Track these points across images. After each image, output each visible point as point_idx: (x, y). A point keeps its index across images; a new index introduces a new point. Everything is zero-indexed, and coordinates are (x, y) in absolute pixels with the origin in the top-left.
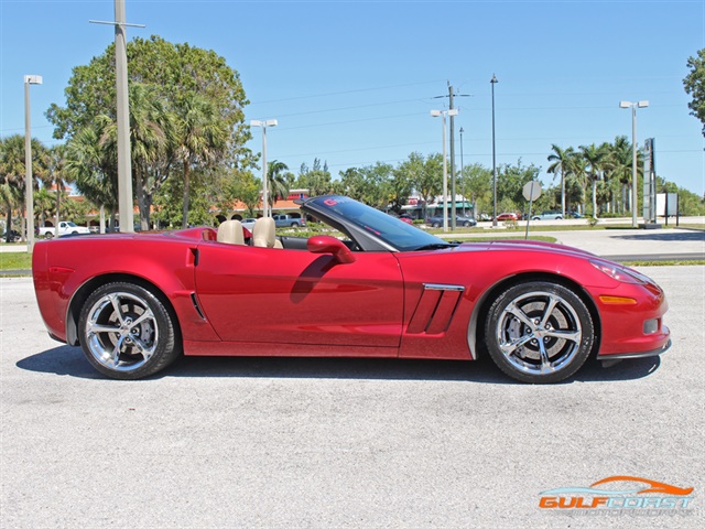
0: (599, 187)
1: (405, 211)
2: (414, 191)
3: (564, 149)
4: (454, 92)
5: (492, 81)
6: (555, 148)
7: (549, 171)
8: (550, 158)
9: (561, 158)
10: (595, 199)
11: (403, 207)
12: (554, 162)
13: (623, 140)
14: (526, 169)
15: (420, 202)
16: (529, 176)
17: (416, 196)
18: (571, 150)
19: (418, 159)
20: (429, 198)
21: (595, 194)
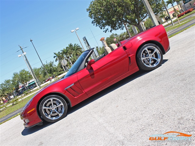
0: (71, 59)
1: (19, 91)
2: (20, 83)
3: (57, 53)
4: (22, 48)
5: (31, 41)
6: (55, 54)
7: (56, 61)
8: (54, 57)
9: (57, 56)
10: (71, 63)
11: (19, 90)
12: (56, 58)
13: (71, 44)
14: (49, 63)
15: (23, 86)
16: (51, 65)
17: (21, 85)
18: (59, 52)
19: (16, 74)
20: (25, 84)
21: (71, 62)
